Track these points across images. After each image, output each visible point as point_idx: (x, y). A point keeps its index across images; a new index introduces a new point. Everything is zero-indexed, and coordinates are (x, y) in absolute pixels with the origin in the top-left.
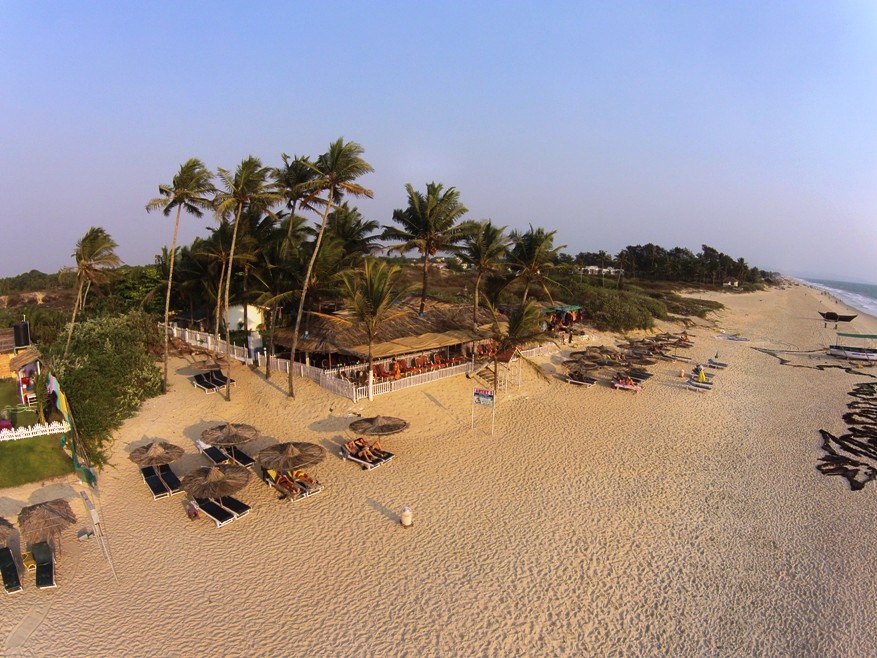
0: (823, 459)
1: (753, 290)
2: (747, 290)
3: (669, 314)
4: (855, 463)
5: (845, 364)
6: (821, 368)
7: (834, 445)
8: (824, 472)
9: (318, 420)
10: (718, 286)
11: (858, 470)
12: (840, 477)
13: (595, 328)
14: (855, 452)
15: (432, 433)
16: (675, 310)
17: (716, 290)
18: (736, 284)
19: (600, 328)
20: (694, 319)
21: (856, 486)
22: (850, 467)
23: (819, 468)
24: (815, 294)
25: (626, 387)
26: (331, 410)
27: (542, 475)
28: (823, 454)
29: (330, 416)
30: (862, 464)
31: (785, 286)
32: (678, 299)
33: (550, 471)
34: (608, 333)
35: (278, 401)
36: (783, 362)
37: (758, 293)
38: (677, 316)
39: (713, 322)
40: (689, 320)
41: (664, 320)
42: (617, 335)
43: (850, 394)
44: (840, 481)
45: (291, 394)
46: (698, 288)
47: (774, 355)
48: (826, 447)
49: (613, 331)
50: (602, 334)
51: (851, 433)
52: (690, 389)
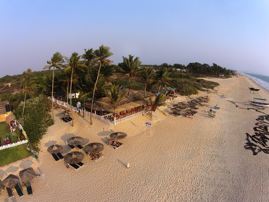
0: (246, 144)
1: (228, 78)
2: (226, 78)
3: (203, 88)
4: (255, 146)
5: (255, 108)
6: (248, 109)
7: (250, 139)
8: (246, 148)
9: (100, 132)
10: (217, 76)
11: (256, 148)
12: (250, 150)
13: (180, 95)
14: (256, 142)
15: (133, 135)
16: (205, 86)
17: (217, 78)
18: (223, 76)
19: (182, 95)
20: (210, 90)
21: (255, 154)
22: (254, 147)
23: (245, 147)
24: (247, 79)
25: (190, 117)
26: (104, 129)
28: (247, 142)
29: (103, 131)
30: (258, 146)
31: (238, 76)
32: (204, 82)
34: (184, 96)
35: (87, 126)
36: (237, 106)
37: (230, 78)
38: (205, 89)
39: (216, 91)
40: (209, 90)
41: (201, 91)
42: (187, 97)
43: (256, 120)
44: (250, 151)
45: (91, 124)
46: (211, 77)
47: (234, 104)
48: (247, 139)
49: (185, 96)
50: (182, 96)
51: (255, 134)
52: (209, 117)
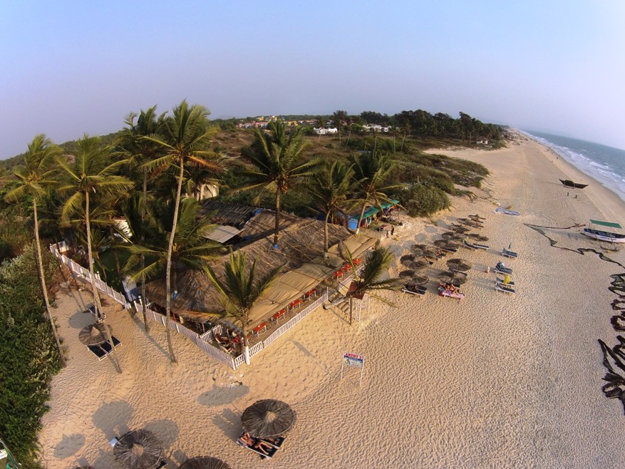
0: (606, 379)
1: (499, 148)
2: (495, 147)
3: (456, 186)
5: (595, 245)
6: (581, 251)
7: (611, 360)
8: (607, 395)
9: (205, 390)
10: (472, 144)
12: (617, 400)
13: (408, 214)
14: (624, 368)
15: (308, 392)
16: (457, 179)
17: (473, 148)
18: (486, 142)
19: (412, 215)
20: (472, 189)
23: (603, 389)
24: (542, 149)
26: (214, 379)
27: (413, 438)
28: (605, 371)
29: (214, 385)
31: (519, 141)
32: (451, 163)
33: (418, 432)
34: (418, 219)
35: (163, 367)
36: (552, 243)
37: (503, 149)
38: (462, 188)
39: (488, 191)
40: (471, 193)
41: (454, 195)
42: (425, 219)
43: (610, 288)
44: (617, 404)
45: (174, 360)
46: (459, 145)
47: (543, 234)
48: (606, 363)
49: (422, 216)
50: (413, 220)
51: (619, 343)
